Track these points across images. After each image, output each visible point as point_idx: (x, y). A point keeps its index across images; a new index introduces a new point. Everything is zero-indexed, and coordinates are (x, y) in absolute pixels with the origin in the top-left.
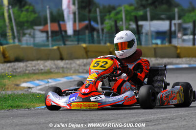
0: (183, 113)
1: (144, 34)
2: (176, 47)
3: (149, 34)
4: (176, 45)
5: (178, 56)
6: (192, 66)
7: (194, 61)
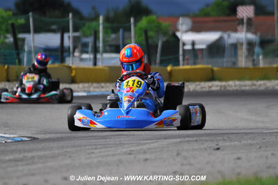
2: (70, 68)
4: (71, 65)
5: (73, 81)
6: (92, 94)
7: (95, 87)
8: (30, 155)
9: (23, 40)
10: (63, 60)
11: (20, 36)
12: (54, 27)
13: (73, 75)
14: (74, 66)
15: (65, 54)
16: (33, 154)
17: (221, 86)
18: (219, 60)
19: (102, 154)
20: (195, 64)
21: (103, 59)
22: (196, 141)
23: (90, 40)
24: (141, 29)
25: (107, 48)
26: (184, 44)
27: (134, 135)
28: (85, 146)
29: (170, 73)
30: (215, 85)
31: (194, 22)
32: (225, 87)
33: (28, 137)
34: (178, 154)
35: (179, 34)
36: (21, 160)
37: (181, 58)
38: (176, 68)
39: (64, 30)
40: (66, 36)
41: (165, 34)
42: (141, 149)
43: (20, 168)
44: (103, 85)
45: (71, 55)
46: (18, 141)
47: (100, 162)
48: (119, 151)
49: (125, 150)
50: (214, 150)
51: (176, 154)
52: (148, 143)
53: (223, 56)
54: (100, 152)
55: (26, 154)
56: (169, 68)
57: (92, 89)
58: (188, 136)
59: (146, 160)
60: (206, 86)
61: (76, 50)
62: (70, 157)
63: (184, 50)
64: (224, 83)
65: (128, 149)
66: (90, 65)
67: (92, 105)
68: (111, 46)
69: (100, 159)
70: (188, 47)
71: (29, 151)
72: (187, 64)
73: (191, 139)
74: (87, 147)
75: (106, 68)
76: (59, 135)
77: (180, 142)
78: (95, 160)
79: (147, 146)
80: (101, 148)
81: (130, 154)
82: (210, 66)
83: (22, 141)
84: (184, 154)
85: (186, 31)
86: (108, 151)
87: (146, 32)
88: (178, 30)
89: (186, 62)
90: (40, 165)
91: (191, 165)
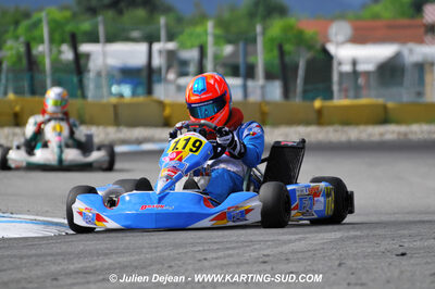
0: (166, 253)
1: (92, 75)
2: (161, 104)
3: (103, 74)
4: (163, 98)
5: (166, 123)
8: (108, 261)
9: (88, 56)
12: (135, 34)
14: (167, 101)
16: (111, 261)
17: (399, 133)
18: (394, 90)
20: (357, 96)
23: (191, 54)
24: (272, 40)
25: (221, 70)
26: (340, 64)
28: (194, 245)
29: (320, 112)
30: (391, 132)
31: (356, 29)
32: (406, 134)
35: (331, 48)
36: (95, 272)
37: (335, 88)
38: (328, 103)
40: (155, 47)
42: (281, 253)
50: (398, 255)
53: (401, 84)
54: (217, 258)
56: (318, 104)
60: (374, 132)
63: (341, 75)
64: (403, 129)
65: (261, 253)
70: (347, 68)
71: (106, 254)
72: (346, 97)
82: (380, 101)
85: (343, 43)
87: (280, 48)
88: (329, 41)
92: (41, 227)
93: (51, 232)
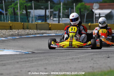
1: (31, 17)
3: (34, 17)
4: (49, 23)
5: (50, 29)
6: (57, 34)
7: (59, 32)
8: (31, 59)
9: (30, 12)
10: (46, 21)
11: (29, 11)
12: (42, 7)
13: (50, 27)
14: (50, 23)
15: (47, 18)
18: (110, 21)
19: (61, 59)
21: (62, 20)
22: (100, 54)
23: (57, 12)
24: (78, 8)
25: (64, 16)
26: (96, 14)
27: (74, 51)
28: (54, 55)
29: (90, 26)
33: (31, 52)
34: (92, 59)
35: (93, 10)
36: (28, 61)
37: (94, 20)
38: (92, 24)
39: (46, 8)
40: (47, 11)
41: (88, 10)
42: (77, 57)
43: (27, 64)
44: (62, 31)
45: (49, 19)
46: (27, 53)
47: (60, 62)
48: (68, 58)
49: (70, 57)
50: (107, 57)
51: (91, 59)
52: (80, 55)
54: (60, 58)
55: (30, 59)
56: (89, 24)
57: (57, 33)
58: (97, 52)
59: (79, 62)
61: (52, 17)
62: (48, 60)
63: (95, 17)
65: (72, 57)
66: (57, 23)
67: (56, 39)
68: (66, 15)
69: (60, 61)
70: (97, 16)
73: (98, 53)
74: (55, 56)
75: (64, 24)
76: (43, 51)
77: (93, 54)
78: (58, 62)
79: (80, 56)
80: (61, 56)
81: (72, 59)
83: (29, 53)
84: (95, 59)
85: (97, 9)
86: (63, 58)
87: (80, 9)
88: (93, 9)
89: (96, 22)
90: (36, 63)
91: (97, 64)
92: (15, 52)
93: (18, 53)
